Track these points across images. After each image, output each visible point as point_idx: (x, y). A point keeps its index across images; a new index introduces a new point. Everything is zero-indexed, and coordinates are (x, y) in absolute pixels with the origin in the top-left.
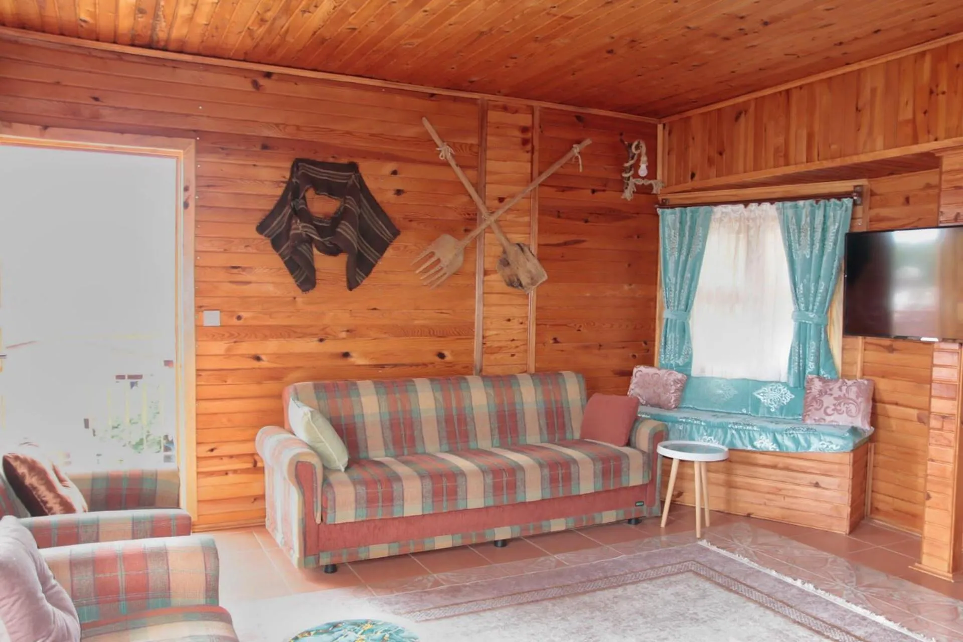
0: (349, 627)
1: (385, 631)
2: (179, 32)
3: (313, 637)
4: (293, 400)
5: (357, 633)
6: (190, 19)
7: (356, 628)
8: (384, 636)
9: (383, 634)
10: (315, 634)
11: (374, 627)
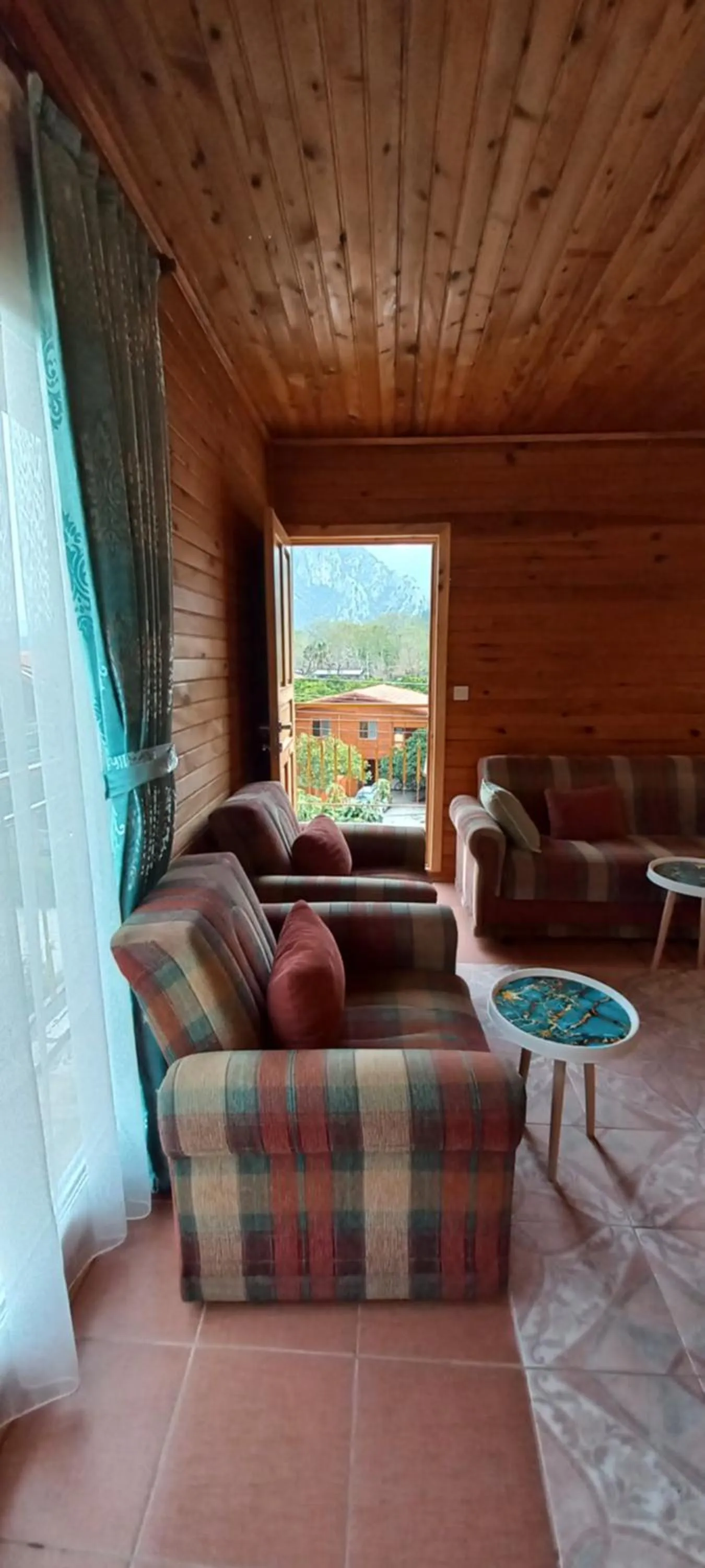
0: (565, 1037)
1: (527, 1022)
2: (436, 412)
3: (606, 1035)
4: (485, 782)
5: (557, 1029)
6: (447, 393)
7: (558, 1035)
8: (529, 1017)
9: (529, 1020)
10: (603, 1038)
11: (538, 1031)
